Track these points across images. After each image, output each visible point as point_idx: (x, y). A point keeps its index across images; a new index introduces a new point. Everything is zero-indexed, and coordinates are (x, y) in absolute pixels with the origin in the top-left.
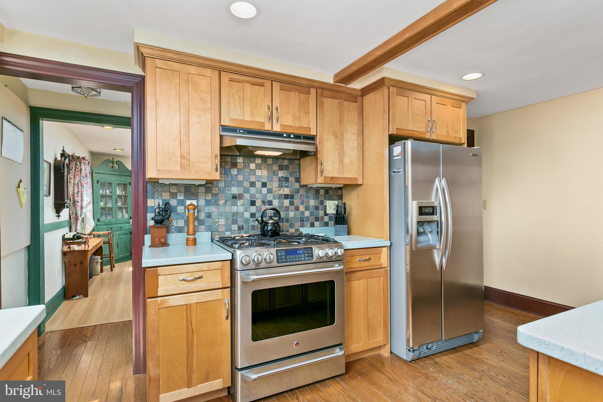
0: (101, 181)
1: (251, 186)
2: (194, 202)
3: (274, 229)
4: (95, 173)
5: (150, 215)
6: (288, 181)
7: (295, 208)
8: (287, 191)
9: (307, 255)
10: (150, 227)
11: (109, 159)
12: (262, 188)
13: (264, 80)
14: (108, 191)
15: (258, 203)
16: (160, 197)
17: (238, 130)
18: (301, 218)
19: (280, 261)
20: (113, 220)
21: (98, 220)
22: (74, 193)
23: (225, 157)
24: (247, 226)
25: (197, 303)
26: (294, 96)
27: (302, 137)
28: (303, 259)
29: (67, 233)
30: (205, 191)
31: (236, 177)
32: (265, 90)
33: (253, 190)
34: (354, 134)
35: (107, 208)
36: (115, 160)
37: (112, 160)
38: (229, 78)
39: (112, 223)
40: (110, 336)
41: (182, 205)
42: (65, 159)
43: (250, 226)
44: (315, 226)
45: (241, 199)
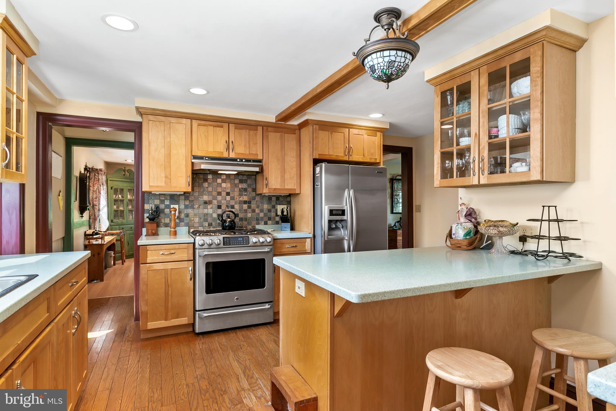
0: (115, 187)
1: (218, 195)
2: (176, 206)
3: (231, 225)
4: (110, 180)
5: (146, 215)
6: (247, 191)
7: (252, 211)
8: (245, 198)
9: (245, 241)
10: (147, 223)
11: (122, 168)
12: (227, 196)
13: (223, 123)
14: (120, 196)
15: (224, 207)
16: (153, 203)
17: (204, 158)
18: (256, 218)
19: (226, 244)
20: (124, 221)
21: (112, 221)
22: (93, 198)
23: (199, 175)
24: (215, 223)
25: (171, 269)
26: (245, 133)
27: (252, 161)
28: (242, 244)
29: (88, 230)
30: (185, 198)
31: (207, 189)
32: (223, 130)
33: (219, 198)
34: (293, 157)
35: (119, 211)
36: (127, 169)
37: (124, 169)
38: (198, 124)
39: (123, 224)
40: (120, 303)
41: (168, 208)
42: (87, 173)
43: (217, 223)
44: (268, 224)
45: (210, 204)
